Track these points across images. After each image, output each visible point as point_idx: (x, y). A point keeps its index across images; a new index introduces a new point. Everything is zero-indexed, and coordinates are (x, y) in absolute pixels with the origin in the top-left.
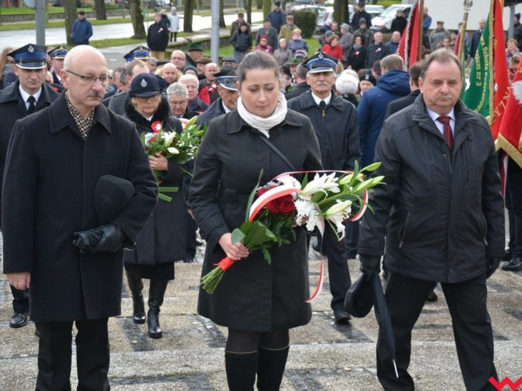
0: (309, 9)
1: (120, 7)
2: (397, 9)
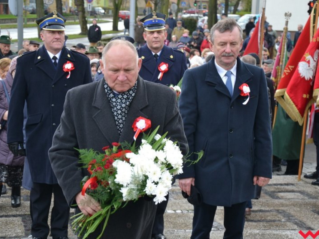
0: (192, 17)
1: (73, 15)
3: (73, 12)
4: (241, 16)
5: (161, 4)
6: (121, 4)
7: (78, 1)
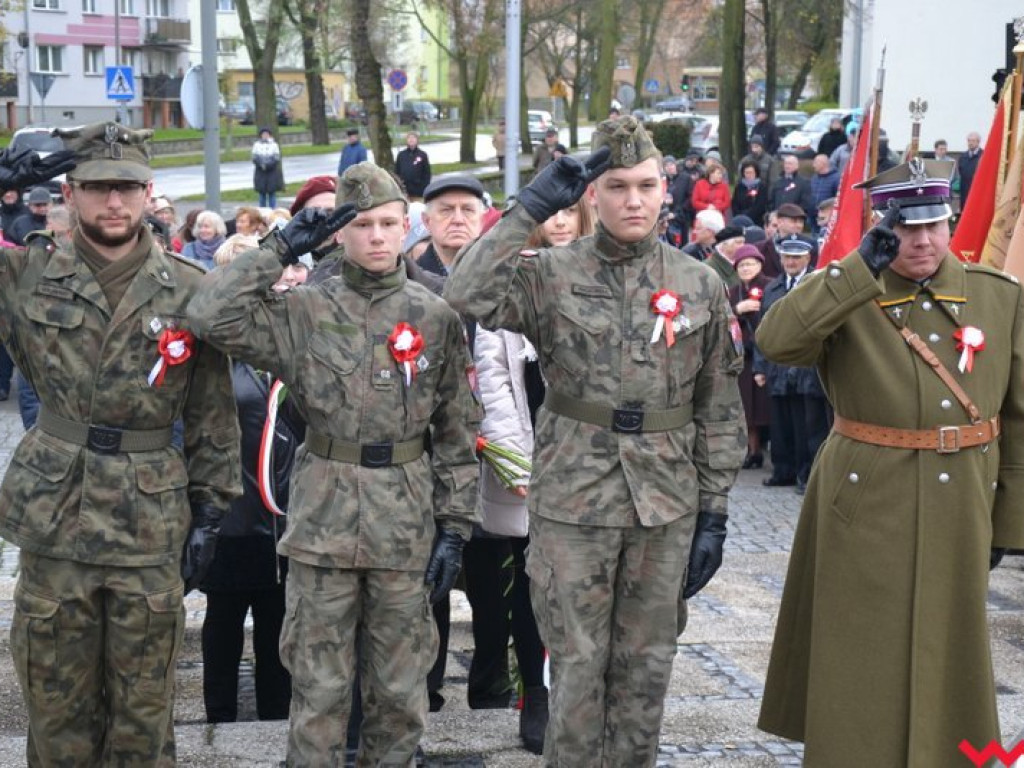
0: (676, 119)
2: (831, 117)
3: (353, 116)
4: (811, 114)
5: (592, 87)
6: (483, 88)
7: (366, 86)
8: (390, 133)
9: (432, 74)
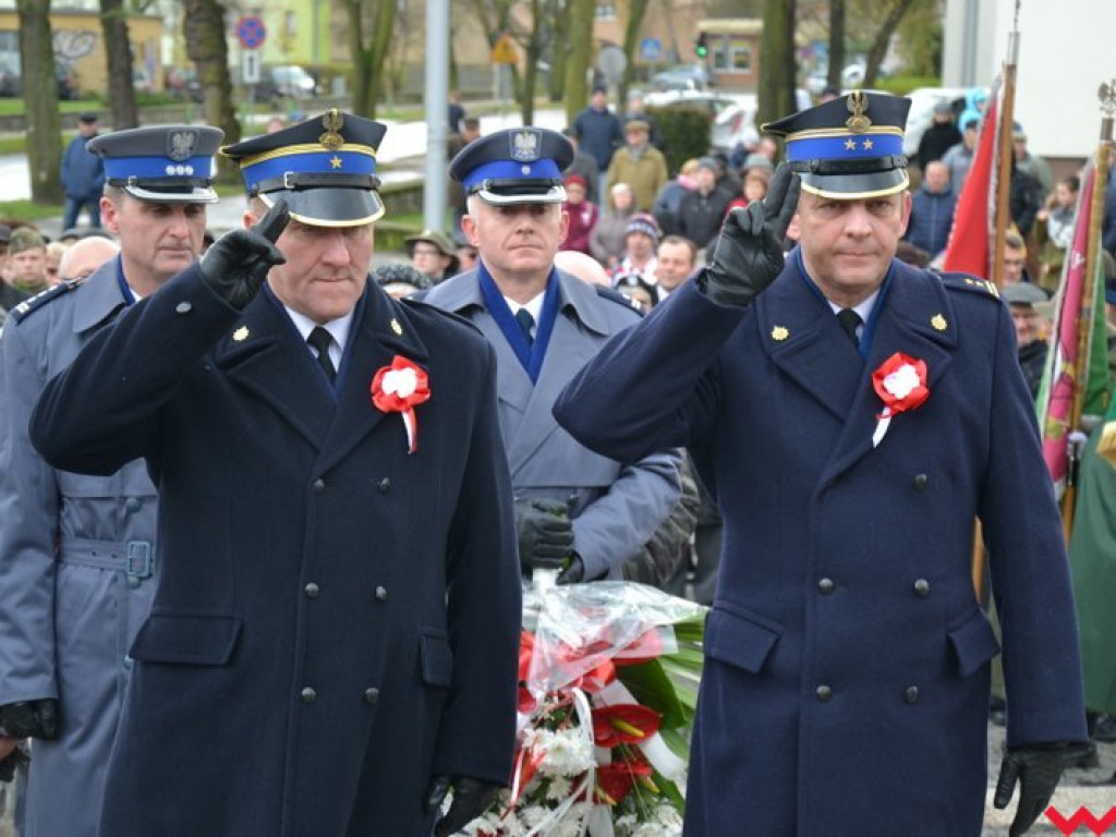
0: (689, 102)
1: (178, 99)
3: (177, 88)
5: (555, 47)
6: (385, 51)
7: (200, 42)
8: (238, 116)
9: (303, 25)
